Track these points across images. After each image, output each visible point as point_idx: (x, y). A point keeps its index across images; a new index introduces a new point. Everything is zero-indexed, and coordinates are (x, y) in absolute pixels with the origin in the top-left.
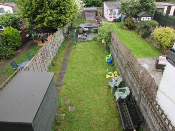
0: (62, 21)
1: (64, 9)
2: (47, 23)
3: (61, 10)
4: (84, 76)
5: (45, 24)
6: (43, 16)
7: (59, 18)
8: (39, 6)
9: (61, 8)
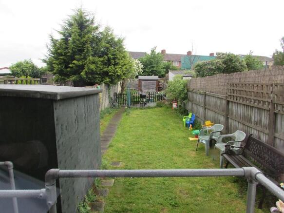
0: (110, 74)
1: (114, 59)
2: (87, 73)
3: (109, 59)
4: (148, 138)
5: (83, 73)
6: (81, 64)
7: (105, 70)
8: (78, 50)
9: (108, 57)
